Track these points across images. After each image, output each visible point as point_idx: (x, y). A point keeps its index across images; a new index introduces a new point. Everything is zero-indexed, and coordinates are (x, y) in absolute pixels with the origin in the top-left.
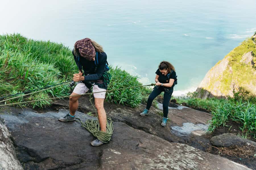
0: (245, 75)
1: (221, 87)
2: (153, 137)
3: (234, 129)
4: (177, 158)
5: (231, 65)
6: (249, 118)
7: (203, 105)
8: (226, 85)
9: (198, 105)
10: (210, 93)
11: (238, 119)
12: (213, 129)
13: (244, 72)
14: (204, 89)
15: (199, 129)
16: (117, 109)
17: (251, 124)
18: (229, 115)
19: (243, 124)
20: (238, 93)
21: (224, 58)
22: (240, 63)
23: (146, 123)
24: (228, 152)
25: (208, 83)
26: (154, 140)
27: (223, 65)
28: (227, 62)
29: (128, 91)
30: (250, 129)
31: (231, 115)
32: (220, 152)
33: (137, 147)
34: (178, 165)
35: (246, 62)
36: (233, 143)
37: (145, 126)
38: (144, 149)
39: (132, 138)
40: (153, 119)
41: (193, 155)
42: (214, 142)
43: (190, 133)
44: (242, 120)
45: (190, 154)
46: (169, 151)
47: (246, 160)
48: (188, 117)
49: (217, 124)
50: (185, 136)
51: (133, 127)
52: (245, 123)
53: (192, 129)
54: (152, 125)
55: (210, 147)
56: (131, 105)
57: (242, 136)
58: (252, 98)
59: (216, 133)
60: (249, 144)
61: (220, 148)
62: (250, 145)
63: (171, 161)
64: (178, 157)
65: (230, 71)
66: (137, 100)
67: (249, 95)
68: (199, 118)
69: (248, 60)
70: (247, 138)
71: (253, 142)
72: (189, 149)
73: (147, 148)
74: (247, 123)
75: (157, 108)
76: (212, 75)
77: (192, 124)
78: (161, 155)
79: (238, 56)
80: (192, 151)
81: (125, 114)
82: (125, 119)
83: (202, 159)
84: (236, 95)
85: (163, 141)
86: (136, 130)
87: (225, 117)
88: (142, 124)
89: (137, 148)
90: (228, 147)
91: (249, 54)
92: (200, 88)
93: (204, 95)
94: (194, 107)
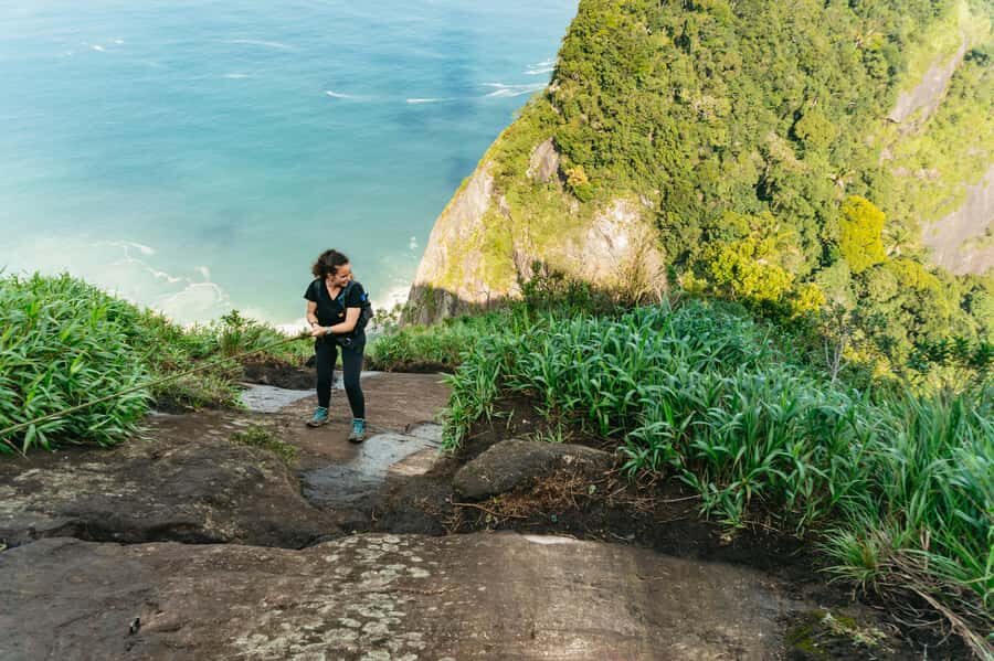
0: (548, 218)
1: (486, 269)
2: (217, 554)
3: (523, 417)
4: (321, 616)
5: (502, 189)
6: (556, 370)
7: (431, 350)
8: (499, 259)
9: (412, 356)
10: (454, 296)
11: (528, 380)
12: (457, 439)
13: (545, 208)
14: (435, 286)
15: (421, 444)
16: (21, 478)
17: (565, 390)
18: (499, 375)
19: (545, 395)
20: (534, 284)
21: (477, 170)
22: (527, 180)
23: (180, 501)
24: (513, 507)
25: (443, 261)
26: (224, 567)
27: (478, 193)
28: (488, 183)
29: (61, 376)
30: (566, 406)
31: (505, 373)
32: (489, 517)
33: (131, 639)
34: (319, 650)
35: (542, 175)
36: (523, 470)
37: (179, 515)
38: (169, 636)
39: (108, 602)
40: (214, 471)
41: (392, 570)
42: (465, 485)
43: (384, 475)
44: (539, 382)
45: (378, 570)
46: (286, 596)
47: (571, 515)
48: (378, 413)
49: (466, 418)
50: (363, 497)
51: (115, 540)
52: (550, 391)
53: (393, 456)
54: (210, 501)
55: (456, 509)
56: (94, 439)
57: (547, 436)
58: (574, 290)
59: (469, 449)
60: (569, 459)
61: (489, 502)
62: (573, 462)
63: (293, 643)
64: (325, 610)
65: (504, 211)
66: (124, 408)
67: (565, 283)
68: (416, 406)
69: (548, 168)
70: (563, 437)
71: (581, 449)
72: (376, 550)
73: (184, 624)
74: (557, 389)
75: (241, 412)
76: (452, 233)
77: (391, 436)
78: (248, 633)
79: (517, 156)
80: (390, 553)
81: (64, 494)
82: (72, 515)
83: (425, 574)
84: (528, 289)
85: (262, 558)
86: (132, 548)
87: (486, 384)
88: (161, 514)
89: (132, 644)
90: (511, 490)
91: (547, 146)
92: (421, 287)
93: (438, 307)
94: (402, 364)
